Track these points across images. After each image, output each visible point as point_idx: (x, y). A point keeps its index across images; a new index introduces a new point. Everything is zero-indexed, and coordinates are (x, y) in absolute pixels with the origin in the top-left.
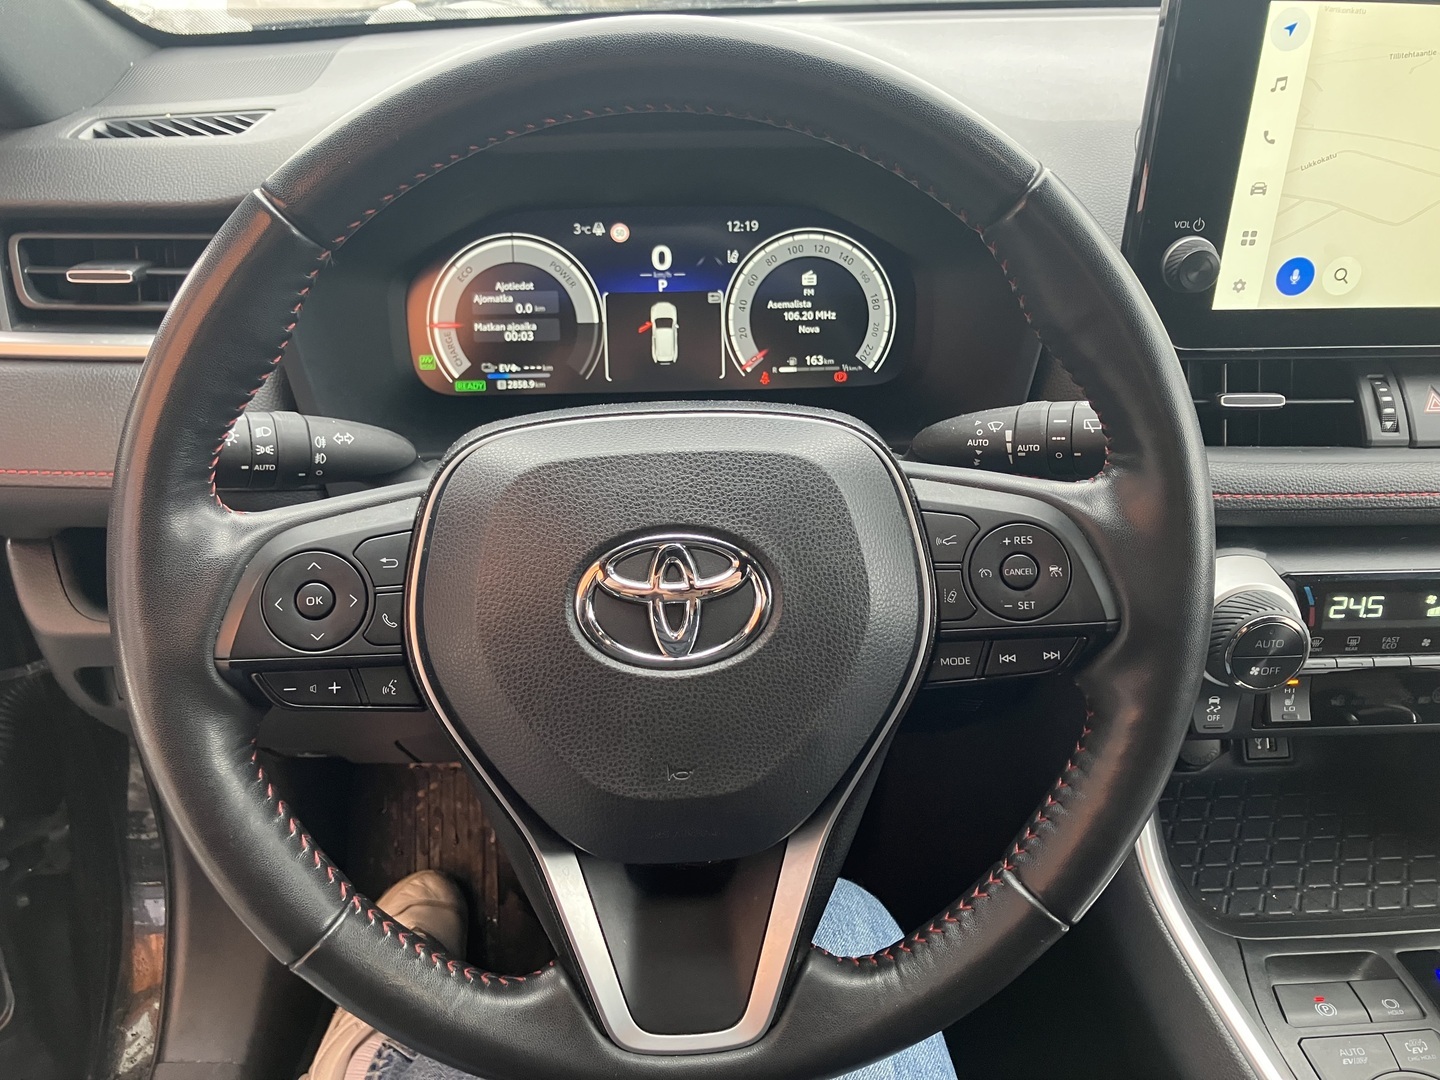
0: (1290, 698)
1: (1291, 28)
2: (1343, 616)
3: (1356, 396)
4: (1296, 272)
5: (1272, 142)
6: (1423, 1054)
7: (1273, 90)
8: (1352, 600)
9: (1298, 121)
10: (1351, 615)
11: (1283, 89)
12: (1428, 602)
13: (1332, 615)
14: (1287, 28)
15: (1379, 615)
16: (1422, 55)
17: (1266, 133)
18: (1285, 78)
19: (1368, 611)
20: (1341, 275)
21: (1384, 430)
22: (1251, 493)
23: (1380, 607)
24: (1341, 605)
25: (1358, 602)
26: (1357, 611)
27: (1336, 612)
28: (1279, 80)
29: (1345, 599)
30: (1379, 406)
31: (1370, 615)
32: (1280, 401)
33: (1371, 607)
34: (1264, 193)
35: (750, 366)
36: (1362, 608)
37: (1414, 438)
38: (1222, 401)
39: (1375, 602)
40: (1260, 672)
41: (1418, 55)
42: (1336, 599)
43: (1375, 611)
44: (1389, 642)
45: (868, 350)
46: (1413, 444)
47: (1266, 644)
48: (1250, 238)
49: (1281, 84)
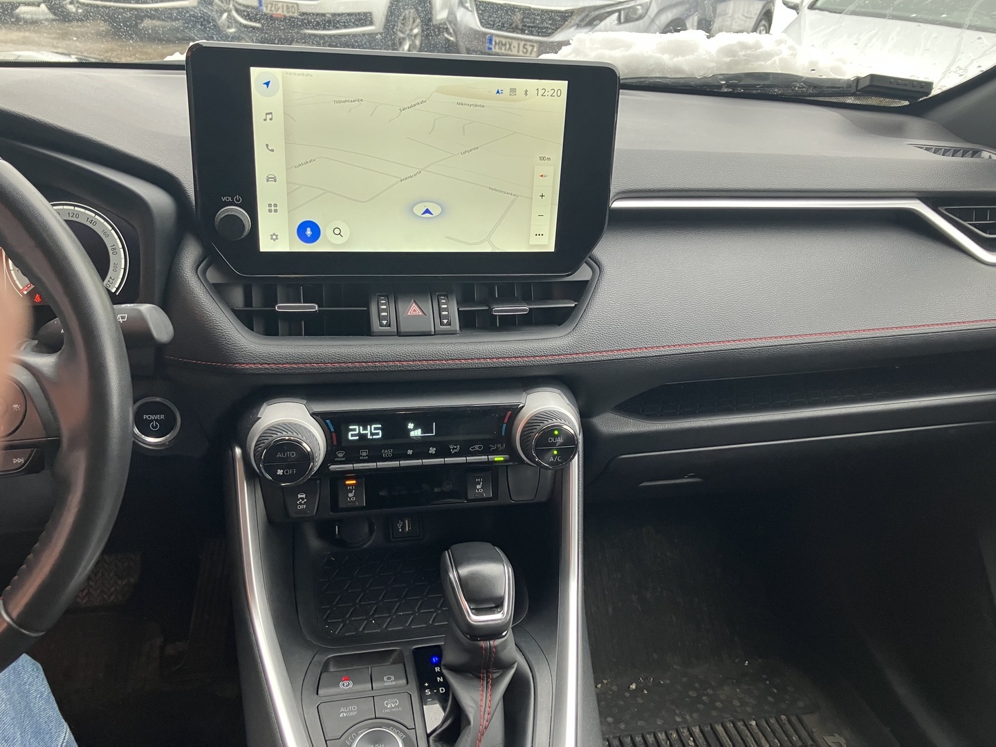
0: (352, 492)
1: (267, 84)
2: (358, 438)
3: (368, 306)
4: (309, 229)
5: (272, 150)
6: (393, 708)
7: (265, 120)
8: (361, 428)
9: (286, 139)
10: (363, 437)
11: (271, 119)
12: (409, 427)
13: (350, 438)
14: (265, 84)
15: (380, 436)
16: (354, 101)
17: (267, 145)
18: (271, 113)
19: (372, 434)
20: (337, 231)
21: (381, 325)
22: (288, 363)
23: (380, 432)
24: (354, 432)
25: (365, 429)
26: (367, 434)
27: (352, 435)
28: (267, 114)
29: (357, 427)
30: (379, 311)
31: (374, 437)
32: (314, 307)
33: (374, 431)
34: (275, 181)
35: (26, 290)
36: (368, 432)
37: (399, 330)
38: (276, 307)
39: (375, 429)
40: (283, 473)
41: (352, 101)
42: (351, 427)
43: (378, 434)
44: (387, 453)
45: (111, 281)
46: (399, 334)
47: (284, 455)
48: (273, 208)
49: (269, 116)
